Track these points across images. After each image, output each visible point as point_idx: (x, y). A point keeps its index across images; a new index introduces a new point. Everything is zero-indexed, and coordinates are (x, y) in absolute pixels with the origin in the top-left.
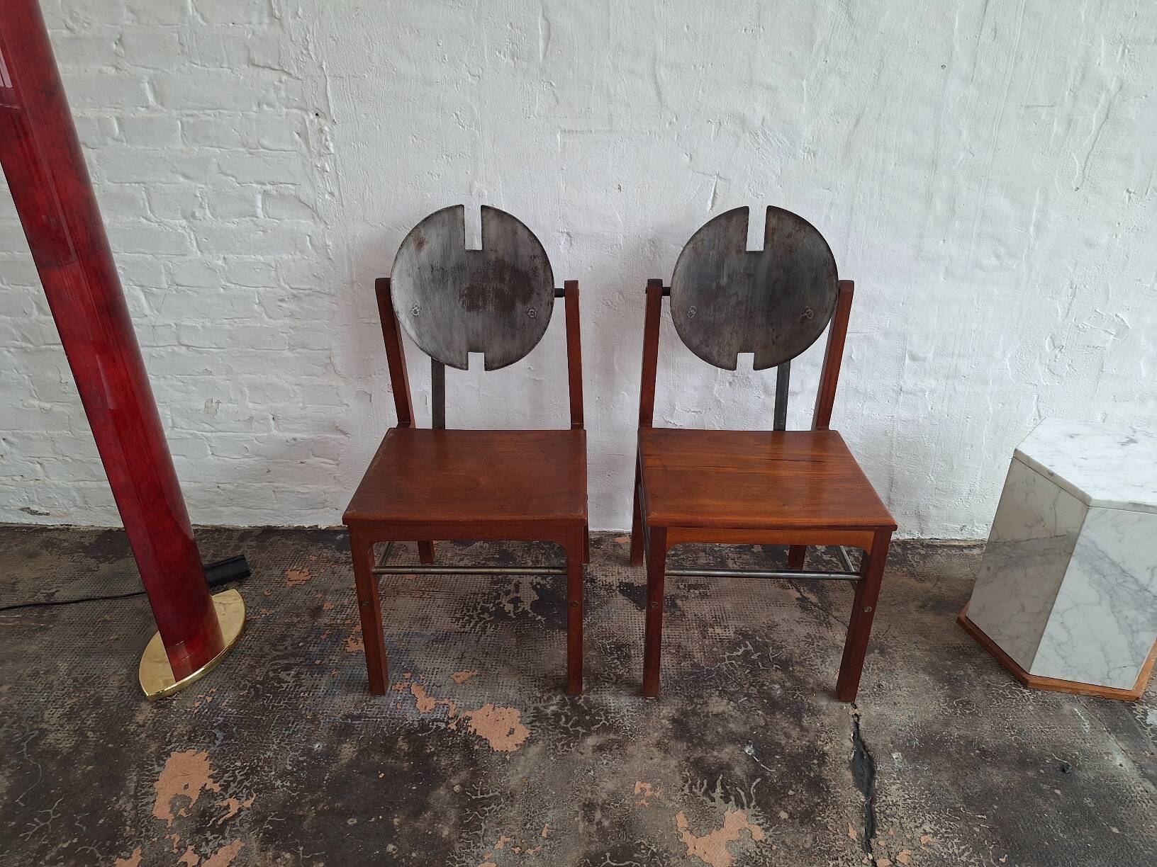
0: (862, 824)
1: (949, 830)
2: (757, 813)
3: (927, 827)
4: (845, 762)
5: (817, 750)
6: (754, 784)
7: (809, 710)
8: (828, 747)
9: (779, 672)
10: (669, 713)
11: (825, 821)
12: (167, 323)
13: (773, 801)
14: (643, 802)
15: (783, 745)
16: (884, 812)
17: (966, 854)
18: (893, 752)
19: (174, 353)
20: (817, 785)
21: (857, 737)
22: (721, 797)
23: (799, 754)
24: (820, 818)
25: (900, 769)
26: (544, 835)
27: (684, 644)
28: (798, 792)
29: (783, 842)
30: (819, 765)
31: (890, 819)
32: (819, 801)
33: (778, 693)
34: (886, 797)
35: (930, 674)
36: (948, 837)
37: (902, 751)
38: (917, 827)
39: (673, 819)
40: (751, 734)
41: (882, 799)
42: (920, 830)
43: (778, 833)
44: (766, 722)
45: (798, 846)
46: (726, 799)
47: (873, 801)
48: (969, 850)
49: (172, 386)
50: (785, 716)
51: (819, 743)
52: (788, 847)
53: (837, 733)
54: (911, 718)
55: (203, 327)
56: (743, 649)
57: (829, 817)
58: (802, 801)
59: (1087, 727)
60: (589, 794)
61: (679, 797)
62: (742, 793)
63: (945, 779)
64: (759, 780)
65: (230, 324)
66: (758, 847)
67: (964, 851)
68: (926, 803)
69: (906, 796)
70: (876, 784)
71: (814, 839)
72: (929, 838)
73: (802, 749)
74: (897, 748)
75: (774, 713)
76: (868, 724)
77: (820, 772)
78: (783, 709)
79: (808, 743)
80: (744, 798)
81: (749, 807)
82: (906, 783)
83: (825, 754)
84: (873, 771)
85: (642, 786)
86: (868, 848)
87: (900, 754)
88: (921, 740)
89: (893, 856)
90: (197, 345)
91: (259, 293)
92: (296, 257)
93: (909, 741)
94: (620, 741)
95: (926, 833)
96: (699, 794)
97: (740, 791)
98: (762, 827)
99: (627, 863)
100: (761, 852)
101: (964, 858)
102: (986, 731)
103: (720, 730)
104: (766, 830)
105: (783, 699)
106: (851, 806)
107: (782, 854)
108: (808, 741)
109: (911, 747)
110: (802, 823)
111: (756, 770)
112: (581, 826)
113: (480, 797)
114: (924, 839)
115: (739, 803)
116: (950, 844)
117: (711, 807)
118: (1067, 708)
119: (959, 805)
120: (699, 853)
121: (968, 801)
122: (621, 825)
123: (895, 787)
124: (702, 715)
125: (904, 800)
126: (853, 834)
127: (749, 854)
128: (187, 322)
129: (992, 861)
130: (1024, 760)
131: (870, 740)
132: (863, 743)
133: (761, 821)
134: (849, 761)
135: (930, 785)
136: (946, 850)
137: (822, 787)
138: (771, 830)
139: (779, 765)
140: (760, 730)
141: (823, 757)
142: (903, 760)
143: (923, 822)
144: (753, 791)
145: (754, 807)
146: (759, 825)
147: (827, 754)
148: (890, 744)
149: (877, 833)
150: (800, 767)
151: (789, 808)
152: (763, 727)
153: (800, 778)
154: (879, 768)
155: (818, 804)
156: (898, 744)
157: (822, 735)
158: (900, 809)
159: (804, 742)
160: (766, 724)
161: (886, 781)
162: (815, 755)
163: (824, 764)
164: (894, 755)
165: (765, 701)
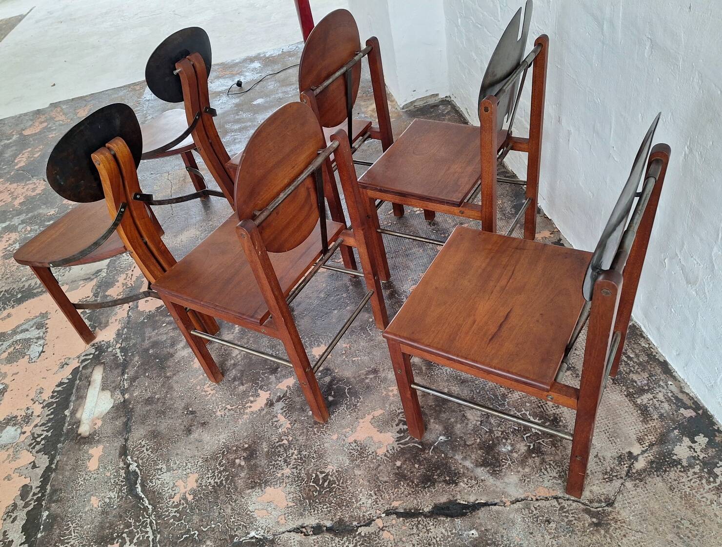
0: (405, 509)
2: (395, 449)
4: (454, 497)
5: (458, 478)
6: (416, 445)
7: (495, 471)
8: (464, 486)
9: (526, 448)
10: (454, 390)
11: (401, 487)
13: (406, 456)
14: (385, 393)
15: (455, 458)
16: (419, 523)
18: (477, 530)
20: (427, 481)
21: (482, 505)
22: (401, 429)
23: (450, 468)
24: (402, 484)
25: (461, 535)
26: (354, 359)
28: (418, 470)
29: (379, 465)
30: (445, 481)
31: (415, 528)
32: (415, 482)
33: (503, 449)
34: (433, 525)
37: (480, 537)
39: (378, 409)
40: (456, 438)
41: (429, 522)
43: (385, 462)
44: (471, 446)
45: (379, 473)
46: (400, 432)
47: (426, 516)
50: (482, 457)
51: (465, 480)
52: (377, 468)
53: (479, 491)
56: (539, 422)
57: (404, 488)
58: (412, 473)
60: (382, 369)
61: (394, 408)
62: (407, 439)
64: (420, 447)
66: (373, 453)
69: (438, 539)
70: (442, 518)
71: (386, 482)
73: (456, 469)
74: (483, 534)
75: (481, 449)
76: (498, 512)
77: (440, 482)
78: (488, 453)
79: (462, 473)
80: (404, 441)
81: (398, 444)
82: (450, 539)
83: (456, 484)
84: (452, 516)
85: (395, 390)
86: (388, 513)
87: (477, 536)
89: (387, 529)
93: (494, 543)
94: (422, 372)
96: (399, 418)
97: (409, 438)
98: (387, 453)
99: (348, 396)
100: (370, 454)
103: (452, 420)
104: (385, 455)
105: (498, 453)
106: (418, 502)
107: (372, 466)
108: (464, 473)
109: (487, 544)
110: (396, 474)
111: (427, 444)
112: (362, 372)
113: (368, 329)
115: (399, 439)
117: (392, 425)
120: (361, 425)
122: (368, 387)
123: (444, 531)
124: (461, 408)
125: (434, 537)
126: (396, 504)
127: (367, 448)
131: (482, 513)
132: (477, 509)
133: (390, 451)
134: (456, 500)
137: (427, 484)
138: (386, 458)
139: (436, 457)
140: (462, 443)
142: (471, 538)
144: (411, 445)
145: (399, 447)
146: (387, 451)
147: (457, 485)
148: (483, 529)
149: (401, 519)
150: (439, 469)
151: (405, 466)
152: (465, 444)
153: (429, 469)
154: (458, 521)
155: (413, 482)
156: (486, 535)
157: (473, 481)
158: (426, 534)
159: (461, 470)
160: (468, 446)
161: (447, 525)
162: (453, 478)
163: (448, 483)
164: (473, 531)
165: (491, 442)
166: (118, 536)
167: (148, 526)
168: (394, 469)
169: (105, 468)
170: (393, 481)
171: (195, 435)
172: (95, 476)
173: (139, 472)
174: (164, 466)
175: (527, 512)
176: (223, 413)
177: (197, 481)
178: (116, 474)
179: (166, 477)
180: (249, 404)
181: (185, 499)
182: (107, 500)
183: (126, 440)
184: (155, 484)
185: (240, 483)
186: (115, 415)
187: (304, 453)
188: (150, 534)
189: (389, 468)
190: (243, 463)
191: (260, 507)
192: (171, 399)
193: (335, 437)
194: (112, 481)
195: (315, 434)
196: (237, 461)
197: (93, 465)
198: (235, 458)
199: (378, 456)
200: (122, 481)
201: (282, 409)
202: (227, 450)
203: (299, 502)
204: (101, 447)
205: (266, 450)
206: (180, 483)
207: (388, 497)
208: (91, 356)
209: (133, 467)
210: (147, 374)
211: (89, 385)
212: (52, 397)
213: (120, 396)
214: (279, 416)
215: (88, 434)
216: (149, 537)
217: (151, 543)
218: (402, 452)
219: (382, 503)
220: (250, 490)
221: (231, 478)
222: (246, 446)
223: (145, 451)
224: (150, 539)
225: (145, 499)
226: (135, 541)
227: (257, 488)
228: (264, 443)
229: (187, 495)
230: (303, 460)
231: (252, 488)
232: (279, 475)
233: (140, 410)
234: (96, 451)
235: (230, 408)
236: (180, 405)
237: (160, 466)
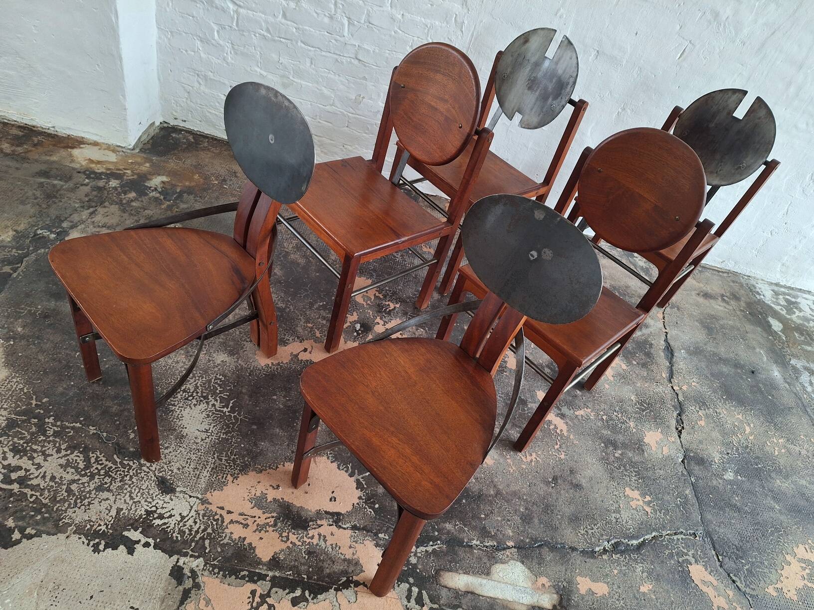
0: (668, 373)
3: (695, 380)
4: (661, 349)
5: (649, 342)
8: (654, 342)
12: (354, 43)
13: (630, 356)
16: (677, 371)
18: (681, 350)
19: (351, 62)
20: (649, 355)
21: (666, 340)
24: (650, 367)
25: (684, 357)
28: (640, 356)
29: (635, 372)
30: (650, 348)
31: (679, 374)
32: (649, 361)
34: (678, 365)
35: (699, 323)
36: (703, 385)
41: (676, 366)
42: (692, 380)
45: (640, 374)
47: (672, 366)
49: (341, 81)
51: (649, 339)
52: (637, 374)
53: (657, 337)
54: (690, 338)
55: (373, 51)
57: (654, 367)
58: (642, 359)
59: (765, 359)
63: (703, 365)
65: (389, 54)
66: (623, 371)
67: (709, 391)
68: (695, 371)
69: (687, 367)
70: (674, 360)
71: (648, 374)
72: (695, 384)
73: (642, 340)
74: (684, 349)
76: (671, 337)
77: (650, 350)
81: (619, 356)
82: (687, 363)
83: (652, 344)
84: (672, 355)
86: (670, 382)
87: (685, 351)
88: (694, 348)
89: (680, 386)
90: (365, 61)
91: (413, 40)
92: (443, 25)
93: (689, 347)
95: (694, 382)
102: (722, 351)
106: (663, 365)
107: (634, 376)
109: (690, 350)
110: (642, 367)
116: (703, 388)
118: (758, 350)
121: (712, 375)
123: (682, 363)
126: (664, 375)
128: (366, 47)
129: (720, 397)
130: (737, 365)
131: (672, 343)
132: (669, 344)
134: (663, 349)
135: (697, 365)
137: (651, 356)
138: (629, 367)
139: (632, 344)
141: (651, 345)
142: (685, 354)
143: (693, 378)
146: (624, 364)
148: (681, 347)
149: (674, 377)
151: (636, 360)
153: (640, 351)
154: (676, 355)
157: (651, 337)
158: (684, 371)
161: (678, 361)
166: (681, 566)
167: (672, 537)
168: (638, 366)
169: (607, 574)
170: (647, 371)
171: (584, 482)
172: (615, 586)
173: (616, 540)
174: (614, 515)
176: (563, 453)
177: (633, 490)
178: (616, 564)
180: (558, 431)
181: (649, 502)
182: (645, 574)
183: (575, 549)
184: (631, 526)
185: (637, 458)
186: (535, 560)
187: (617, 409)
188: (680, 537)
190: (620, 452)
191: (660, 450)
192: (531, 496)
193: (607, 386)
194: (624, 568)
195: (601, 397)
196: (616, 455)
197: (601, 588)
198: (614, 456)
199: (626, 369)
200: (625, 558)
201: (570, 410)
202: (605, 460)
203: (658, 425)
204: (579, 579)
205: (609, 432)
206: (633, 504)
207: (659, 377)
209: (609, 546)
210: (483, 516)
213: (508, 552)
214: (577, 413)
215: (555, 596)
217: (687, 537)
218: (626, 357)
219: (662, 381)
220: (645, 453)
221: (633, 464)
222: (603, 445)
223: (593, 531)
224: (684, 537)
225: (646, 537)
226: (685, 551)
227: (643, 448)
228: (603, 432)
229: (646, 500)
230: (623, 411)
231: (643, 451)
232: (634, 430)
233: (536, 530)
234: (584, 584)
235: (558, 446)
236: (542, 489)
237: (613, 519)
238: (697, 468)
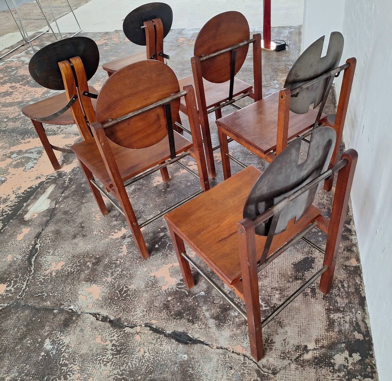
0: (157, 327)
1: (143, 364)
2: (173, 289)
3: (147, 354)
4: (187, 331)
5: (196, 320)
6: (186, 292)
7: (220, 324)
8: (197, 326)
11: (162, 313)
13: (176, 296)
15: (202, 308)
16: (159, 338)
17: (131, 366)
18: (188, 356)
20: (179, 315)
21: (200, 342)
23: (196, 312)
24: (164, 311)
25: (178, 355)
27: (268, 279)
28: (178, 307)
29: (159, 295)
30: (188, 319)
31: (155, 339)
32: (172, 313)
33: (232, 314)
34: (166, 342)
36: (140, 361)
37: (187, 361)
38: (148, 350)
40: (210, 296)
41: (165, 339)
42: (147, 351)
43: (163, 295)
44: (216, 304)
45: (156, 300)
46: (182, 280)
47: (165, 336)
48: (132, 368)
50: (218, 313)
51: (200, 323)
52: (156, 297)
53: (204, 333)
54: (207, 375)
56: (264, 305)
57: (164, 314)
58: (173, 307)
62: (183, 286)
64: (187, 293)
66: (160, 287)
67: (132, 366)
68: (158, 359)
69: (164, 352)
70: (173, 340)
71: (156, 307)
72: (142, 352)
73: (198, 314)
74: (190, 360)
75: (220, 308)
76: (206, 350)
77: (185, 318)
78: (222, 312)
79: (200, 318)
80: (180, 286)
81: (176, 287)
82: (170, 355)
83: (193, 323)
84: (179, 341)
86: (146, 325)
87: (186, 359)
88: (192, 374)
89: (140, 334)
93: (193, 367)
95: (145, 352)
97: (184, 286)
99: (167, 248)
100: (158, 287)
101: (129, 364)
104: (165, 291)
105: (228, 315)
106: (166, 325)
107: (155, 294)
108: (202, 319)
109: (189, 367)
110: (165, 304)
111: (192, 293)
114: (142, 350)
115: (179, 284)
116: (137, 361)
117: (180, 274)
119: (153, 376)
120: (163, 268)
123: (170, 348)
125: (162, 350)
126: (153, 322)
127: (158, 283)
129: (124, 376)
131: (197, 347)
132: (196, 343)
133: (169, 290)
134: (188, 333)
135: (166, 366)
136: (135, 358)
137: (177, 317)
139: (192, 303)
140: (212, 300)
142: (182, 359)
143: (150, 354)
144: (183, 290)
145: (176, 289)
146: (168, 289)
148: (192, 357)
149: (151, 331)
150: (190, 311)
151: (172, 302)
152: (213, 302)
153: (184, 309)
154: (181, 346)
155: (170, 313)
156: (191, 361)
157: (204, 326)
158: (159, 346)
159: (201, 316)
160: (214, 303)
161: (173, 345)
162: (194, 318)
163: (189, 321)
164: (186, 356)
165: (228, 306)
166: (9, 281)
167: (26, 281)
168: (165, 301)
169: (25, 241)
170: (160, 308)
171: (76, 241)
172: (18, 243)
173: (39, 250)
174: (52, 252)
175: (223, 357)
176: (97, 233)
177: (62, 266)
178: (27, 246)
179: (49, 258)
180: (113, 233)
181: (51, 274)
182: (15, 259)
183: (43, 230)
184: (42, 260)
185: (83, 276)
186: (46, 214)
187: (124, 272)
188: (24, 286)
189: (163, 300)
190: (90, 266)
191: (84, 294)
192: (77, 215)
193: (145, 269)
194: (24, 250)
195: (136, 264)
196: (88, 263)
197: (20, 237)
198: (88, 261)
199: (161, 290)
200: (28, 252)
201: (128, 243)
202: (87, 255)
203: (105, 299)
204: (29, 229)
205: (106, 263)
206: (54, 264)
207: (152, 316)
208: (54, 178)
209: (37, 246)
210: (74, 197)
211: (43, 193)
212: (23, 193)
213: (54, 205)
214: (124, 246)
215: (27, 219)
216: (23, 287)
217: (22, 291)
218: (176, 292)
219: (147, 318)
220: (85, 282)
221: (80, 272)
222: (98, 256)
223: (48, 240)
224: (23, 289)
225: (33, 266)
226: (15, 287)
227: (89, 282)
228: (107, 259)
229: (53, 272)
230: (121, 276)
231: (87, 281)
232: (104, 280)
233: (59, 216)
234: (26, 230)
235: (102, 232)
236: (79, 220)
237: (50, 251)
238: (63, 318)
